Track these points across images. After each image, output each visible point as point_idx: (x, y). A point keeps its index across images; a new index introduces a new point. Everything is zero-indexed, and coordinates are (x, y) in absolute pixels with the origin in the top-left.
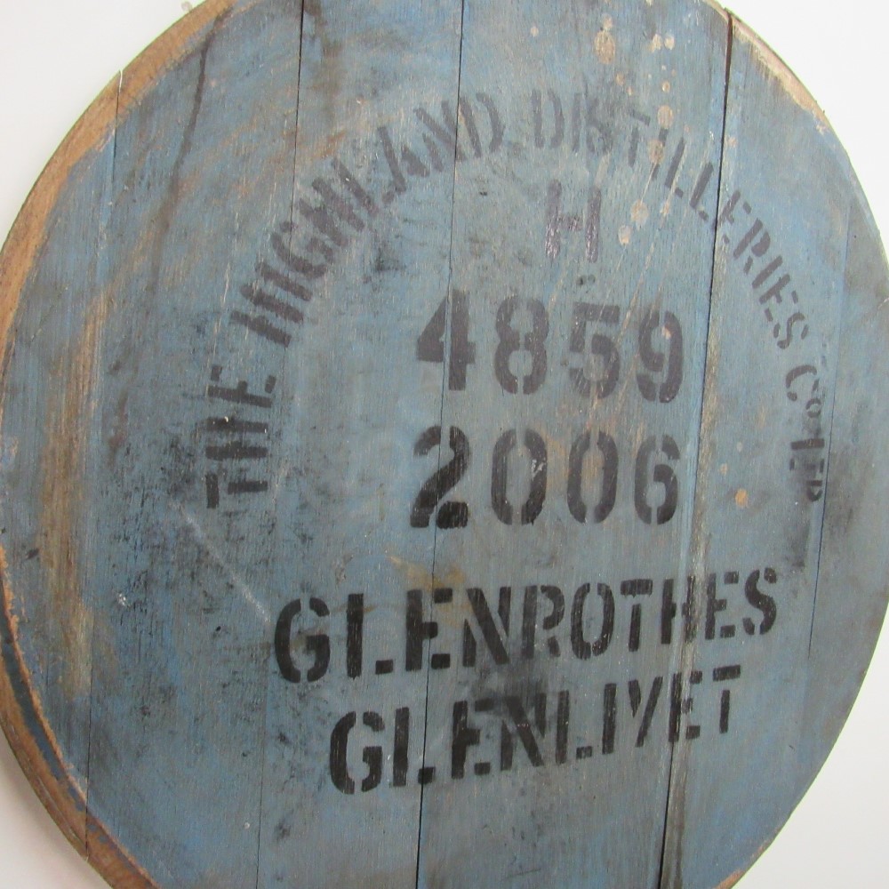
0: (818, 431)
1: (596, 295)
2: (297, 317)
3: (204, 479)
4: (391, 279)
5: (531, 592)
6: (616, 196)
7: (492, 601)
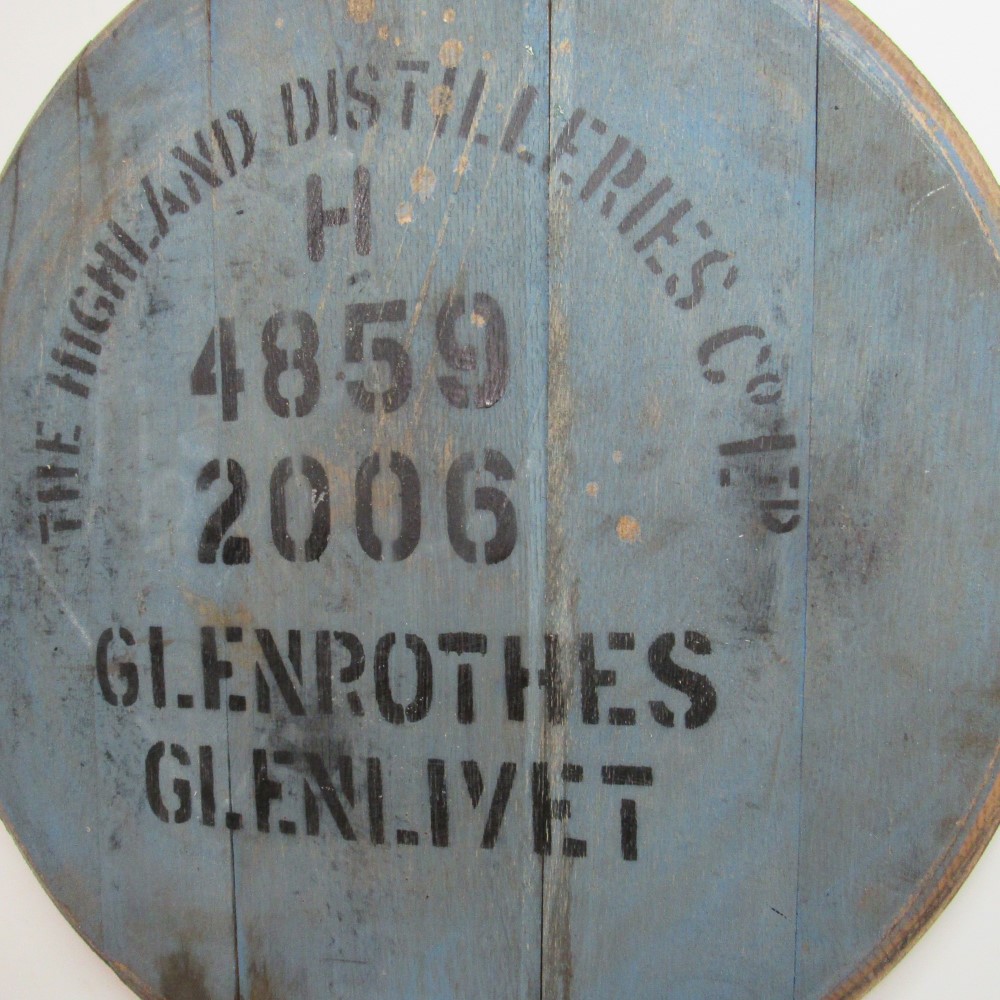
1: (374, 293)
2: (90, 369)
3: (38, 519)
4: (163, 319)
5: (323, 637)
6: (389, 170)
7: (282, 645)
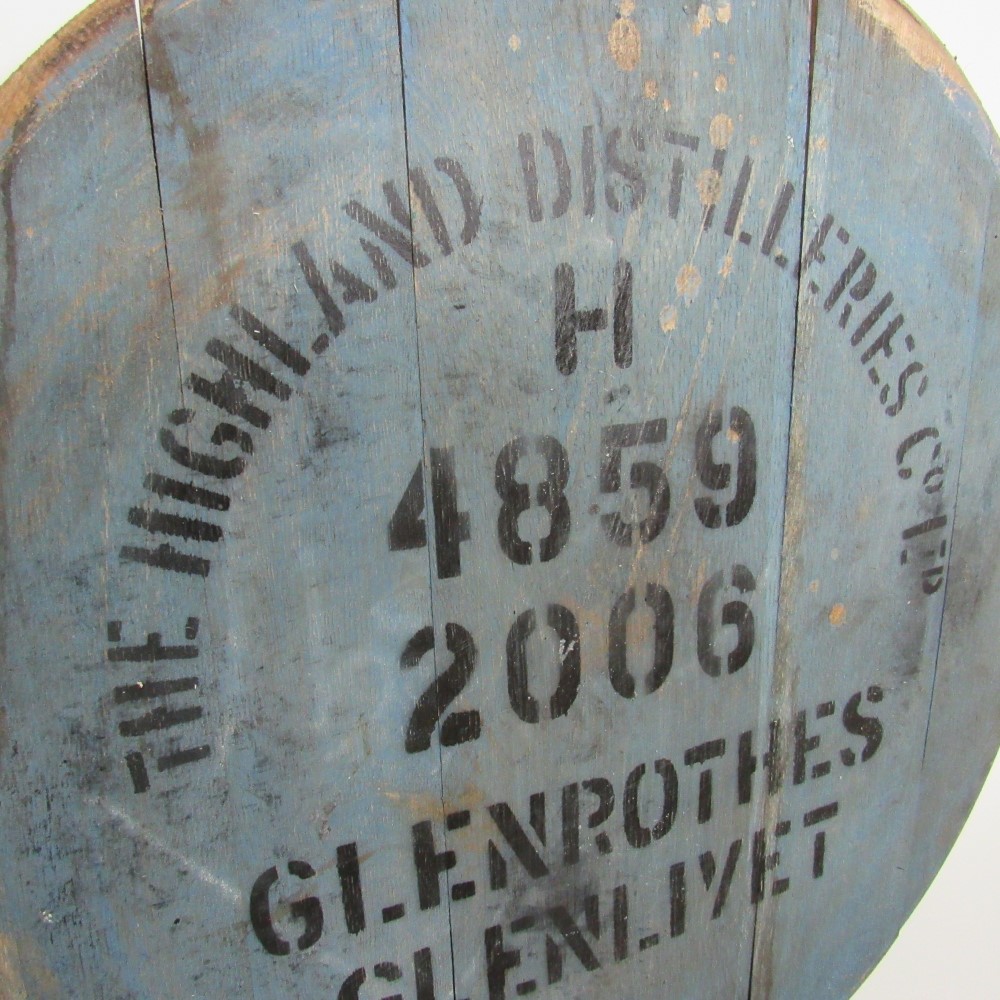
0: (939, 507)
1: (634, 412)
3: (124, 762)
4: (340, 454)
5: (570, 791)
6: (654, 266)
7: (522, 813)
